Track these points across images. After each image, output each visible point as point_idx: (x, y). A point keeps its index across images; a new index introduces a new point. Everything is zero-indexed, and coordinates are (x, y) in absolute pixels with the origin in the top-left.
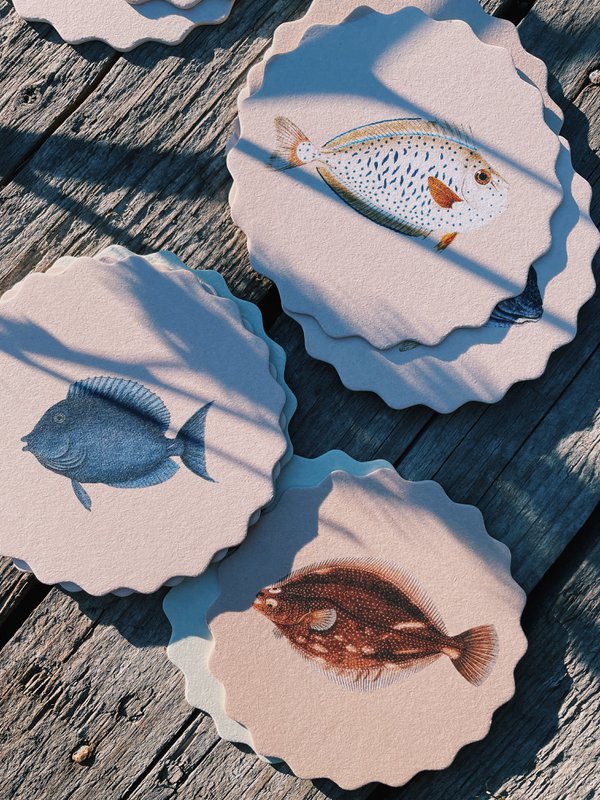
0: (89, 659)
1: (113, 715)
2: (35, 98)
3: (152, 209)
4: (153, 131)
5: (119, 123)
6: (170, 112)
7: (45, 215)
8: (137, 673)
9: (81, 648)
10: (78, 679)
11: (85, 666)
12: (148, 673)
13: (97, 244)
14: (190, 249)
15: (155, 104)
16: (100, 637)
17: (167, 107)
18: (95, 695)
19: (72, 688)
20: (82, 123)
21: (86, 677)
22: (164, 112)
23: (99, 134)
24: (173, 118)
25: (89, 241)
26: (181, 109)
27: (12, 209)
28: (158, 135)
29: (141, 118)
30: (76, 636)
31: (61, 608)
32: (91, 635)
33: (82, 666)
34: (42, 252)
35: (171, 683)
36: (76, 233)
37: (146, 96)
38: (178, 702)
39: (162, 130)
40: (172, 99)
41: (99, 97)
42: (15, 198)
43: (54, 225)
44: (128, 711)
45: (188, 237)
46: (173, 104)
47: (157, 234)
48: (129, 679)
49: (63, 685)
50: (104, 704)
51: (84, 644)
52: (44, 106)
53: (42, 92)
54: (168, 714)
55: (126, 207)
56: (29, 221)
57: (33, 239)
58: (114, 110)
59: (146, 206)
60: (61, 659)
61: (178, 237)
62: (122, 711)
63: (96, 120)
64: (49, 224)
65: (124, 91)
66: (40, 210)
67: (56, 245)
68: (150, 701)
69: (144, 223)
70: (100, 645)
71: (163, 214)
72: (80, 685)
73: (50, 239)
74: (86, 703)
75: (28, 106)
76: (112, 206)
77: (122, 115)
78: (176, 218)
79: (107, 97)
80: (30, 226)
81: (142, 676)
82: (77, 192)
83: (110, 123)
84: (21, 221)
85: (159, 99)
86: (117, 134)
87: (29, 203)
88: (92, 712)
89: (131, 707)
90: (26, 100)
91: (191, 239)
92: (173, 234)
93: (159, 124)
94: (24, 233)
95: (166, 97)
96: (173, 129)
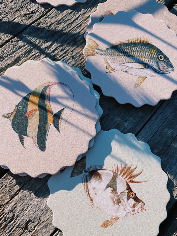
0: (16, 203)
1: (22, 229)
2: (27, 16)
3: (59, 49)
4: (61, 28)
5: (51, 25)
6: (67, 23)
7: (24, 48)
8: (34, 211)
9: (13, 199)
10: (10, 212)
11: (14, 206)
12: (38, 212)
13: (40, 57)
14: (69, 61)
15: (63, 21)
16: (22, 194)
17: (66, 22)
18: (16, 219)
19: (8, 216)
20: (40, 24)
21: (14, 211)
22: (65, 23)
23: (45, 27)
24: (68, 25)
25: (37, 56)
26: (71, 23)
27: (14, 45)
28: (63, 29)
29: (58, 24)
30: (12, 194)
31: (8, 182)
32: (18, 194)
33: (13, 206)
34: (22, 58)
35: (47, 216)
36: (33, 53)
37: (60, 18)
38: (49, 225)
39: (64, 28)
40: (68, 20)
41: (46, 18)
42: (16, 42)
43: (27, 50)
44: (29, 227)
45: (69, 58)
46: (68, 21)
47: (59, 56)
48: (31, 213)
49: (4, 214)
50: (19, 224)
51: (15, 197)
52: (29, 18)
53: (29, 15)
54: (45, 230)
55: (50, 48)
56: (19, 49)
57: (19, 54)
58: (50, 21)
59: (57, 48)
60: (5, 203)
61: (66, 57)
62: (26, 228)
63: (44, 24)
64: (25, 50)
65: (54, 17)
66: (23, 46)
67: (26, 56)
68: (38, 224)
69: (56, 52)
70: (21, 198)
71: (62, 50)
72: (11, 215)
73: (25, 54)
74: (12, 223)
75: (24, 18)
76: (46, 47)
77: (53, 23)
78: (66, 52)
79: (49, 18)
80: (19, 50)
81: (36, 213)
82: (36, 42)
83: (48, 24)
84: (16, 49)
85: (64, 20)
86: (50, 27)
87: (20, 44)
88: (14, 227)
89: (30, 226)
90: (24, 17)
91: (70, 58)
92: (64, 56)
93: (63, 26)
94: (17, 52)
95: (66, 19)
96: (68, 28)
